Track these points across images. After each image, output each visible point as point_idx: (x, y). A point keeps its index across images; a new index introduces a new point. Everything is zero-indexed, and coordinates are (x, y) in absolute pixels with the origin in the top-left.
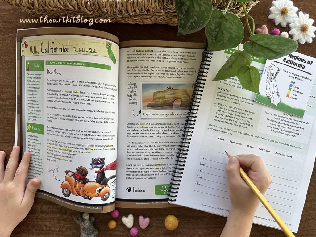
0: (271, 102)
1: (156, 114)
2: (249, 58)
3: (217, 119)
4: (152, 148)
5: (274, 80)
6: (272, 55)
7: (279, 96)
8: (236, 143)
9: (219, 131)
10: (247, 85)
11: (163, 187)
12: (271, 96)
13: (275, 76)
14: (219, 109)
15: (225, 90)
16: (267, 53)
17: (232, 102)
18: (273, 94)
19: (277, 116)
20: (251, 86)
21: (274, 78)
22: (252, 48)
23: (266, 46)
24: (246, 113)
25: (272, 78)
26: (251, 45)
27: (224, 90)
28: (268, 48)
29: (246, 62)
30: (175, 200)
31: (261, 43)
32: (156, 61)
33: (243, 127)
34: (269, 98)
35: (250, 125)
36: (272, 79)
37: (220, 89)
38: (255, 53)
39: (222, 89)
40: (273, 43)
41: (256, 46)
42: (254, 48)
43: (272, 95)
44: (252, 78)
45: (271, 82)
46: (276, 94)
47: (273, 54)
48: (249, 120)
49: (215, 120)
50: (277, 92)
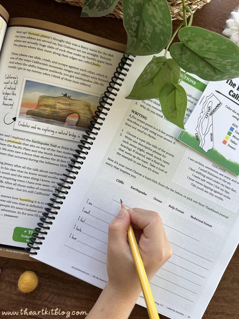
0: (200, 146)
1: (37, 128)
2: (177, 73)
3: (121, 152)
4: (21, 174)
5: (211, 117)
6: (209, 72)
7: (212, 140)
8: (139, 192)
9: (119, 169)
10: (169, 113)
11: (25, 231)
12: (201, 137)
13: (213, 111)
14: (127, 140)
15: (141, 116)
16: (202, 67)
17: (145, 134)
18: (205, 135)
19: (203, 166)
20: (175, 116)
21: (211, 114)
22: (181, 54)
23: (200, 55)
24: (162, 153)
25: (209, 113)
26: (179, 49)
27: (139, 115)
28: (203, 59)
29: (172, 78)
30: (36, 253)
31: (193, 46)
32: (54, 53)
33: (153, 171)
34: (197, 139)
35: (163, 171)
36: (208, 115)
37: (133, 111)
38: (185, 64)
39: (136, 113)
40: (210, 48)
41: (187, 53)
42: (183, 56)
43: (203, 136)
44: (176, 104)
45: (207, 118)
46: (208, 136)
47: (209, 70)
48: (164, 164)
49: (118, 153)
50: (212, 134)
